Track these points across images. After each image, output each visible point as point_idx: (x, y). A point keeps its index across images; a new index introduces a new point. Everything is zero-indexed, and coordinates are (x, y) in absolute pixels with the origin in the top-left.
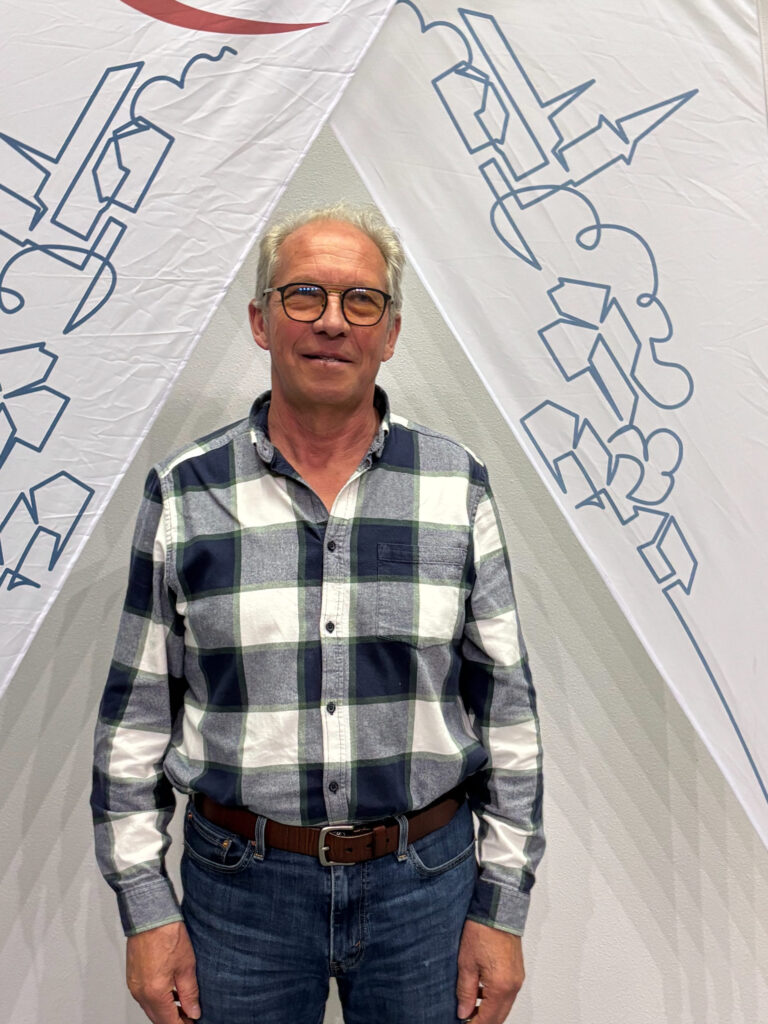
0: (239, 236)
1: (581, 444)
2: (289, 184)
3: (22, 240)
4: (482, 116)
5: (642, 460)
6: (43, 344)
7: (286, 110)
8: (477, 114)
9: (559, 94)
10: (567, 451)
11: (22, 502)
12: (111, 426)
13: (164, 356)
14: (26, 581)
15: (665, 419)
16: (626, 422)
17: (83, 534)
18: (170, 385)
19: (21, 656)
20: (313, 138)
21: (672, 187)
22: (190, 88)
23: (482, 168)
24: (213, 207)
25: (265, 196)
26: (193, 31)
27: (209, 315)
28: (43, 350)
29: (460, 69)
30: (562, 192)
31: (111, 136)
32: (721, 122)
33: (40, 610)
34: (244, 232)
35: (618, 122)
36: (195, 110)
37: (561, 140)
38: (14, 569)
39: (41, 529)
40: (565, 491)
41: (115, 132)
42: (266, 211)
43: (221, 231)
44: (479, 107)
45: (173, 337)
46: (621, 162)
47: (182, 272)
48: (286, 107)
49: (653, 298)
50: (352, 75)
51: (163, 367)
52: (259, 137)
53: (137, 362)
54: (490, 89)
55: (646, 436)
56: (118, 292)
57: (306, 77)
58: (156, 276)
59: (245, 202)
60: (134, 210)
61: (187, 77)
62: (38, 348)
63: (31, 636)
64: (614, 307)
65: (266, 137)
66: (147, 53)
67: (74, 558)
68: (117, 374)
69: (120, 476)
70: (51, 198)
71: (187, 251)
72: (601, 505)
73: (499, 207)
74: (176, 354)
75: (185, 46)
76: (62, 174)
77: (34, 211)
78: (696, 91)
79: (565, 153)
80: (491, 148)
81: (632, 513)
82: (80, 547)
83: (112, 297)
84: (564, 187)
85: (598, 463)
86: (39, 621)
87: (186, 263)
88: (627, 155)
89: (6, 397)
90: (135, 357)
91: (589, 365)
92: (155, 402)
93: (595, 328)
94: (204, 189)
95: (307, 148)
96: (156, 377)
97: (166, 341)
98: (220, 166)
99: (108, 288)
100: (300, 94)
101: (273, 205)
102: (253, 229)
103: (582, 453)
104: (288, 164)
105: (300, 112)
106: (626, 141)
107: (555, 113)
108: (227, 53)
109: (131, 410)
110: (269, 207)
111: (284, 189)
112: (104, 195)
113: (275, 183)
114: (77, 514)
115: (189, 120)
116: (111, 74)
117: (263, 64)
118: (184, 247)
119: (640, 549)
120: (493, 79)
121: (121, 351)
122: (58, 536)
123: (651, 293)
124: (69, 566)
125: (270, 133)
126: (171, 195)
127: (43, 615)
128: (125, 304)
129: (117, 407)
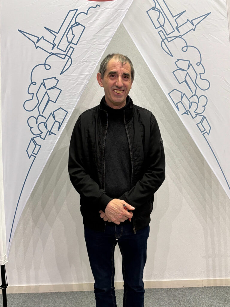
0: (101, 50)
1: (183, 99)
2: (112, 38)
3: (50, 52)
4: (159, 20)
5: (198, 103)
6: (56, 77)
7: (112, 20)
8: (157, 19)
9: (177, 14)
10: (180, 101)
11: (51, 115)
12: (72, 97)
13: (84, 80)
14: (53, 133)
15: (203, 93)
16: (194, 94)
17: (65, 122)
18: (85, 87)
19: (52, 151)
20: (118, 26)
21: (205, 36)
22: (89, 15)
23: (159, 32)
24: (95, 43)
25: (107, 41)
26: (90, 1)
27: (94, 69)
28: (55, 79)
29: (153, 9)
30: (178, 38)
31: (70, 27)
32: (217, 20)
34: (102, 49)
35: (192, 21)
36: (90, 20)
37: (178, 25)
38: (50, 131)
39: (56, 121)
40: (179, 111)
41: (71, 26)
43: (97, 49)
45: (85, 75)
46: (192, 30)
47: (87, 59)
48: (112, 19)
49: (200, 63)
50: (127, 11)
51: (83, 82)
52: (106, 26)
53: (78, 81)
54: (160, 13)
55: (199, 97)
56: (73, 65)
57: (116, 11)
58: (82, 60)
59: (102, 42)
60: (76, 45)
61: (88, 12)
63: (54, 146)
64: (191, 65)
65: (107, 26)
66: (79, 7)
67: (64, 128)
68: (73, 84)
69: (74, 109)
70: (57, 42)
71: (89, 54)
72: (188, 114)
73: (163, 42)
74: (86, 79)
75: (87, 5)
76: (59, 36)
77: (53, 45)
78: (210, 13)
79: (179, 28)
80: (161, 27)
81: (195, 116)
82: (65, 125)
83: (71, 65)
84: (179, 37)
85: (187, 104)
86: (56, 143)
87: (88, 57)
88: (194, 29)
89: (47, 90)
91: (185, 80)
92: (82, 91)
93: (187, 71)
94: (92, 39)
95: (117, 29)
96: (82, 85)
97: (84, 76)
98: (96, 33)
99: (70, 64)
100: (115, 16)
102: (104, 49)
103: (183, 102)
104: (112, 33)
105: (115, 20)
106: (194, 25)
107: (176, 19)
108: (98, 6)
109: (76, 93)
110: (108, 43)
112: (69, 41)
113: (109, 37)
114: (64, 118)
115: (89, 22)
116: (70, 12)
117: (106, 9)
118: (88, 53)
119: (197, 124)
120: (161, 11)
121: (73, 79)
122: (60, 123)
123: (200, 62)
124: (62, 130)
125: (108, 25)
126: (85, 41)
127: (57, 141)
128: (74, 67)
129: (73, 92)
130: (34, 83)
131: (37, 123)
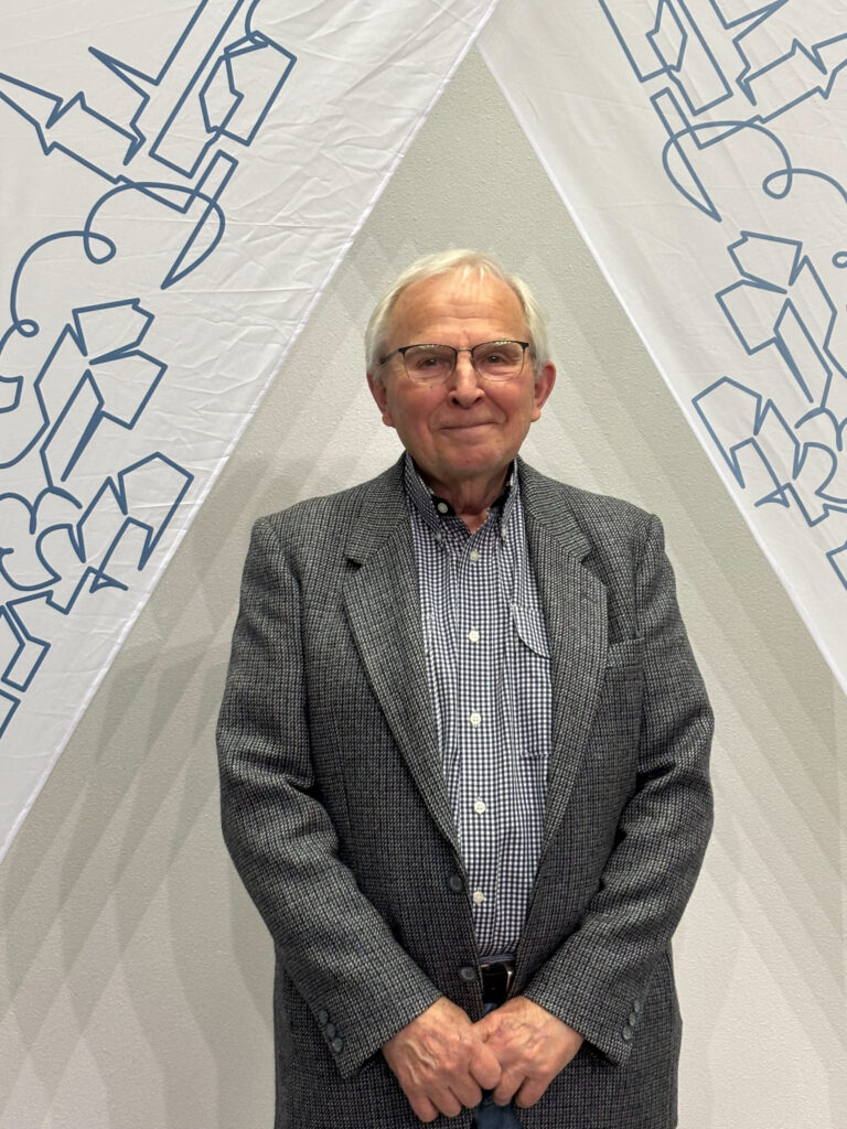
0: (368, 176)
1: (762, 431)
2: (429, 115)
3: (115, 176)
4: (653, 37)
5: (834, 448)
6: (138, 300)
7: (428, 27)
8: (649, 35)
9: (747, 13)
10: (747, 437)
11: (109, 488)
12: (215, 400)
13: (280, 317)
14: (111, 583)
16: (816, 405)
17: (180, 528)
18: (285, 353)
19: (104, 671)
20: (457, 62)
24: (340, 140)
25: (401, 129)
27: (333, 269)
28: (136, 308)
30: (747, 129)
31: (222, 54)
33: (127, 617)
34: (375, 170)
35: (815, 48)
36: (320, 25)
37: (748, 67)
38: (97, 567)
39: (130, 520)
40: (743, 486)
41: (227, 49)
42: (402, 147)
43: (349, 170)
44: (652, 27)
45: (290, 294)
46: (817, 95)
47: (303, 218)
48: (426, 24)
51: (276, 331)
52: (397, 56)
53: (247, 323)
54: (665, 5)
55: (840, 422)
56: (225, 241)
58: (272, 221)
59: (379, 135)
60: (247, 143)
62: (131, 305)
63: (115, 649)
64: (806, 266)
65: (404, 57)
67: (168, 557)
68: (224, 338)
69: (224, 460)
70: (150, 127)
71: (309, 191)
72: (785, 503)
73: (673, 145)
74: (292, 315)
76: (163, 98)
77: (130, 141)
79: (752, 83)
80: (665, 76)
81: (822, 513)
82: (176, 543)
83: (219, 245)
84: (750, 124)
85: (781, 451)
86: (125, 630)
87: (306, 207)
88: (824, 89)
89: (92, 362)
90: (245, 318)
91: (773, 335)
92: (267, 373)
93: (784, 292)
94: (330, 118)
95: (451, 72)
96: (267, 343)
97: (281, 299)
98: (351, 91)
99: (215, 235)
100: (445, 8)
101: (410, 138)
102: (386, 168)
103: (765, 441)
104: (427, 92)
105: (445, 29)
106: (824, 71)
107: (741, 36)
109: (238, 381)
110: (405, 141)
111: (422, 121)
113: (412, 113)
114: (172, 503)
115: (314, 36)
118: (304, 188)
119: (829, 555)
121: (229, 310)
122: (150, 530)
124: (162, 565)
125: (409, 53)
126: (291, 125)
127: (130, 623)
128: (234, 254)
129: (221, 377)
130: (28, 328)
131: (32, 530)
